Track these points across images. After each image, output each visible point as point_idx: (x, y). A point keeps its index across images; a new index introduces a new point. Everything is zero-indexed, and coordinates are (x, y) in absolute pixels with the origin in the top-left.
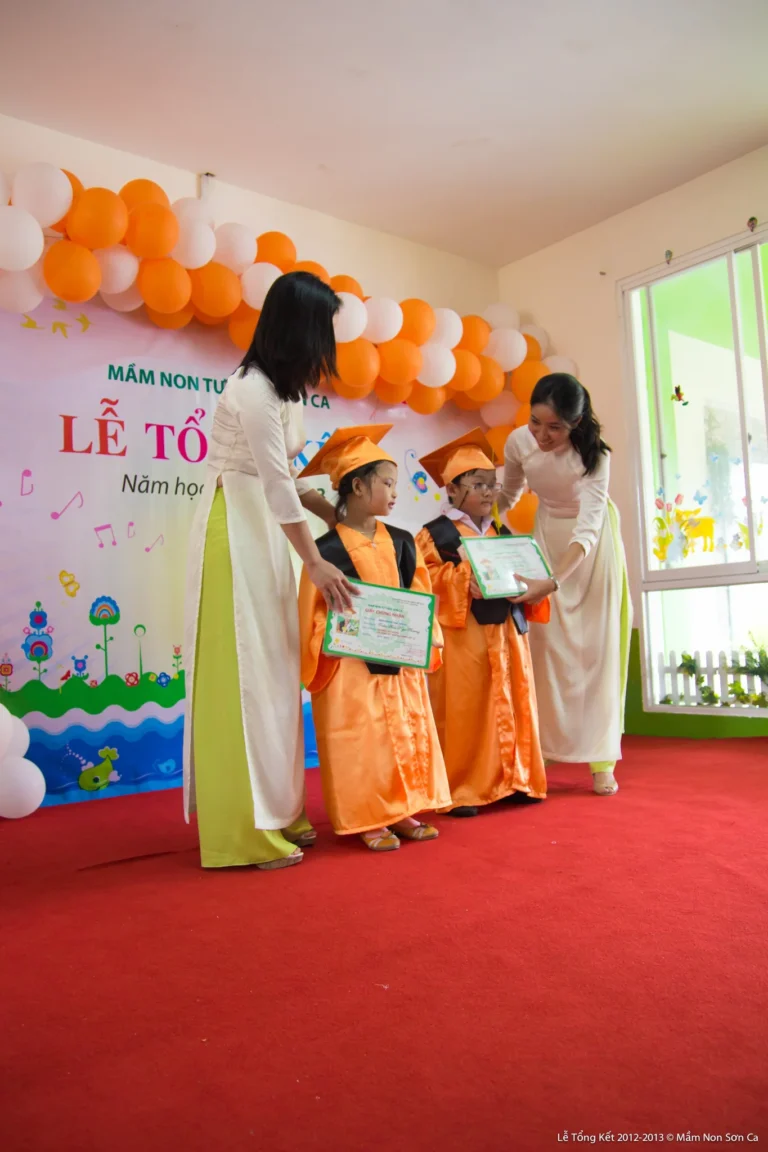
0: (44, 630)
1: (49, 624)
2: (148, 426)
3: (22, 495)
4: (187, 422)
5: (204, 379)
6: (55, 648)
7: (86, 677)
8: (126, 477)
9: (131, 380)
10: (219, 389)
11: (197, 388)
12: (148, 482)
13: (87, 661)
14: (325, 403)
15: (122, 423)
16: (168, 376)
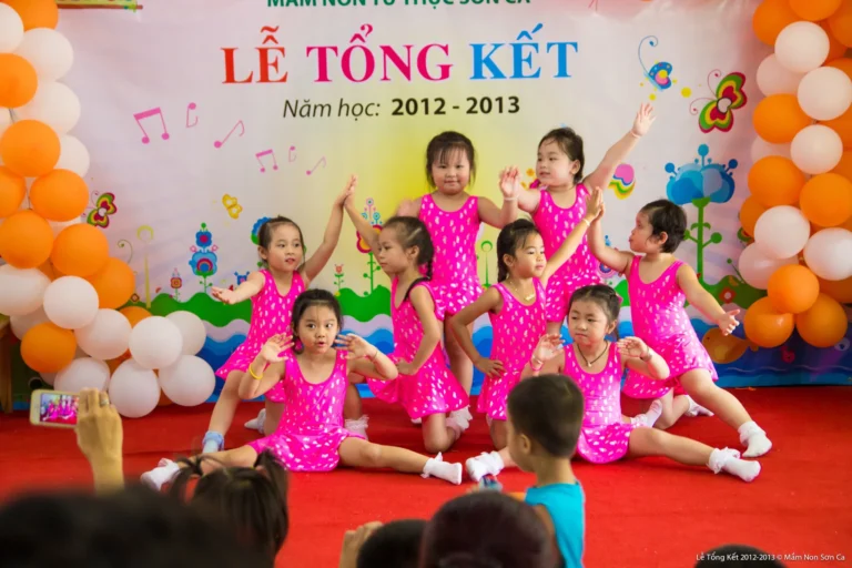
0: (209, 248)
1: (213, 243)
2: (309, 49)
3: (188, 126)
4: (352, 41)
6: (219, 265)
8: (287, 102)
9: (292, 4)
11: (363, 2)
12: (310, 106)
15: (282, 50)
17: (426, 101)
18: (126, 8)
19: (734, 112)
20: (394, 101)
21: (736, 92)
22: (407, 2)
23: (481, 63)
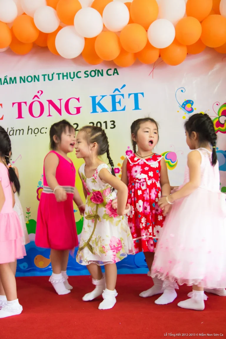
2: (13, 104)
4: (33, 99)
5: (42, 75)
9: (6, 84)
10: (51, 78)
11: (38, 80)
14: (116, 72)
15: (1, 105)
16: (23, 78)
22: (59, 79)
23: (96, 105)
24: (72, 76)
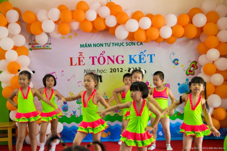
0: (66, 105)
1: (67, 104)
2: (90, 57)
3: (62, 76)
4: (100, 55)
5: (105, 44)
6: (69, 109)
7: (76, 115)
8: (85, 70)
9: (86, 47)
10: (109, 45)
11: (103, 46)
12: (90, 71)
13: (76, 112)
14: (141, 43)
15: (84, 58)
16: (95, 45)
17: (118, 69)
18: (48, 49)
19: (195, 70)
20: (110, 69)
21: (195, 66)
22: (113, 46)
23: (131, 60)
24: (120, 45)
